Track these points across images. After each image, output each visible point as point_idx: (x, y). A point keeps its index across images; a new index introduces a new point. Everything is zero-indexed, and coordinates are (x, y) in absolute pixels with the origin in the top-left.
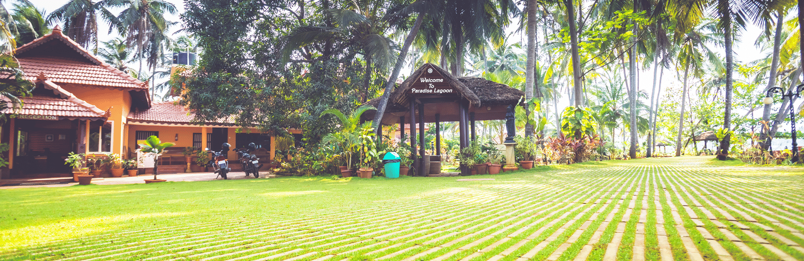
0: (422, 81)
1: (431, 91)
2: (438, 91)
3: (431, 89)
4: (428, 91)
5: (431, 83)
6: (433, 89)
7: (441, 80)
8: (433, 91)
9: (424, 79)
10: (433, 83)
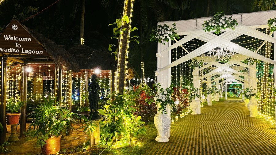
0: (6, 38)
1: (18, 51)
2: (27, 51)
3: (17, 48)
4: (14, 51)
5: (17, 42)
6: (20, 49)
7: (29, 40)
8: (21, 51)
9: (8, 37)
10: (20, 42)
